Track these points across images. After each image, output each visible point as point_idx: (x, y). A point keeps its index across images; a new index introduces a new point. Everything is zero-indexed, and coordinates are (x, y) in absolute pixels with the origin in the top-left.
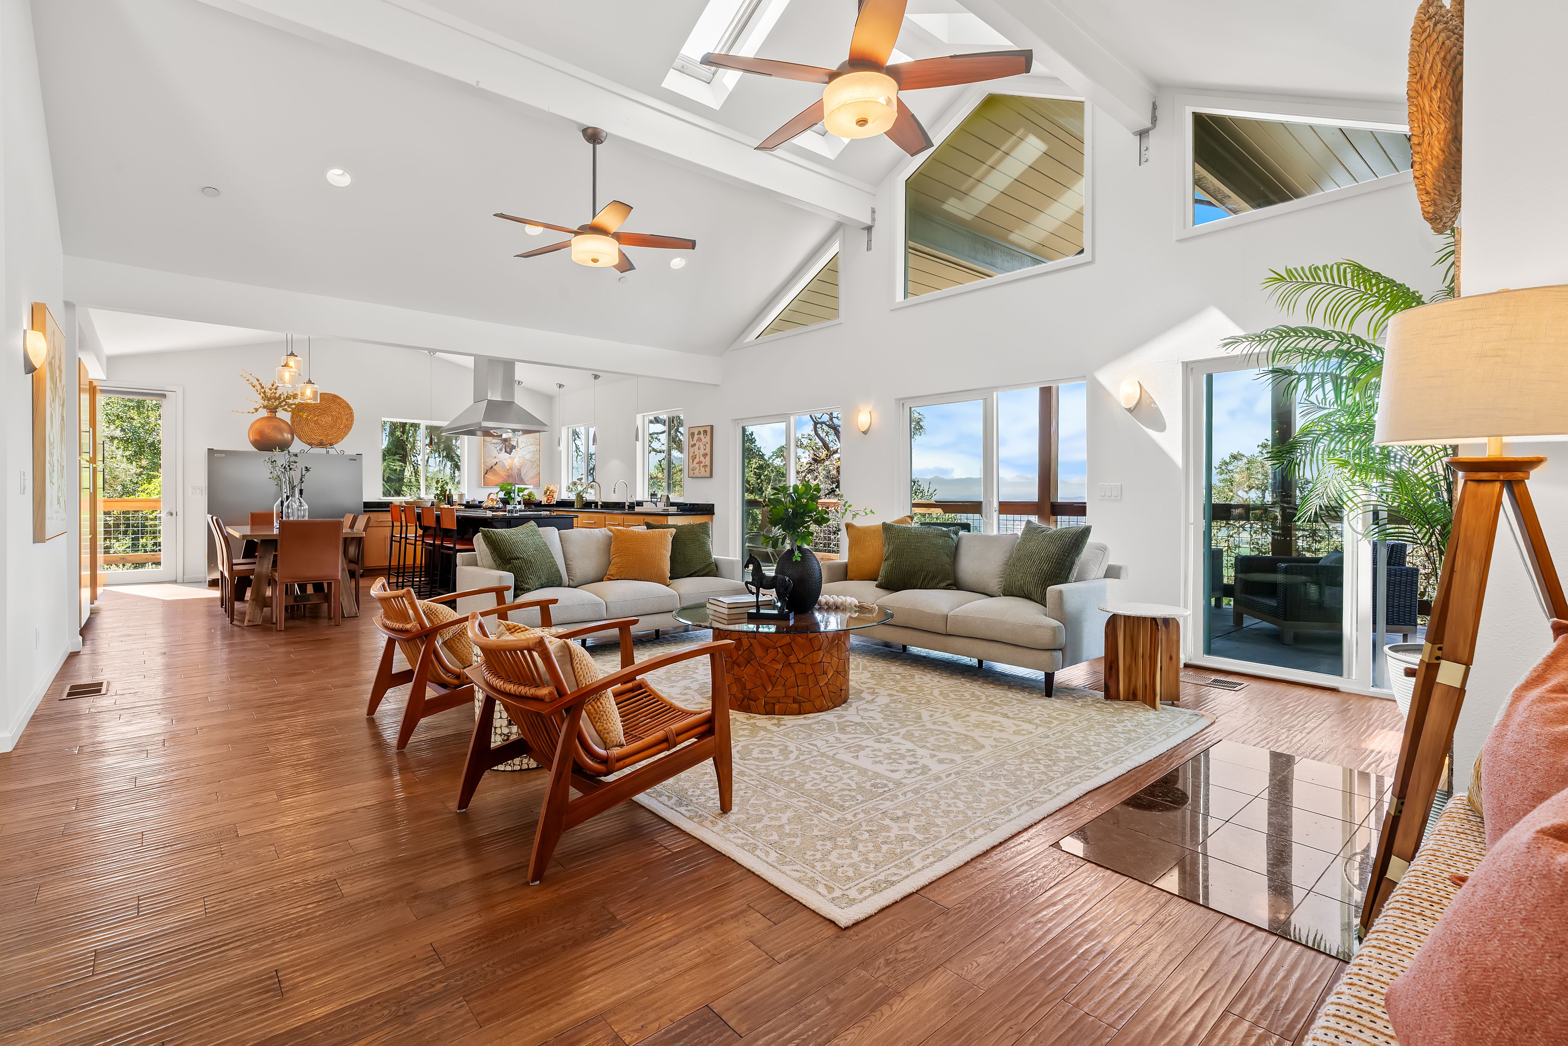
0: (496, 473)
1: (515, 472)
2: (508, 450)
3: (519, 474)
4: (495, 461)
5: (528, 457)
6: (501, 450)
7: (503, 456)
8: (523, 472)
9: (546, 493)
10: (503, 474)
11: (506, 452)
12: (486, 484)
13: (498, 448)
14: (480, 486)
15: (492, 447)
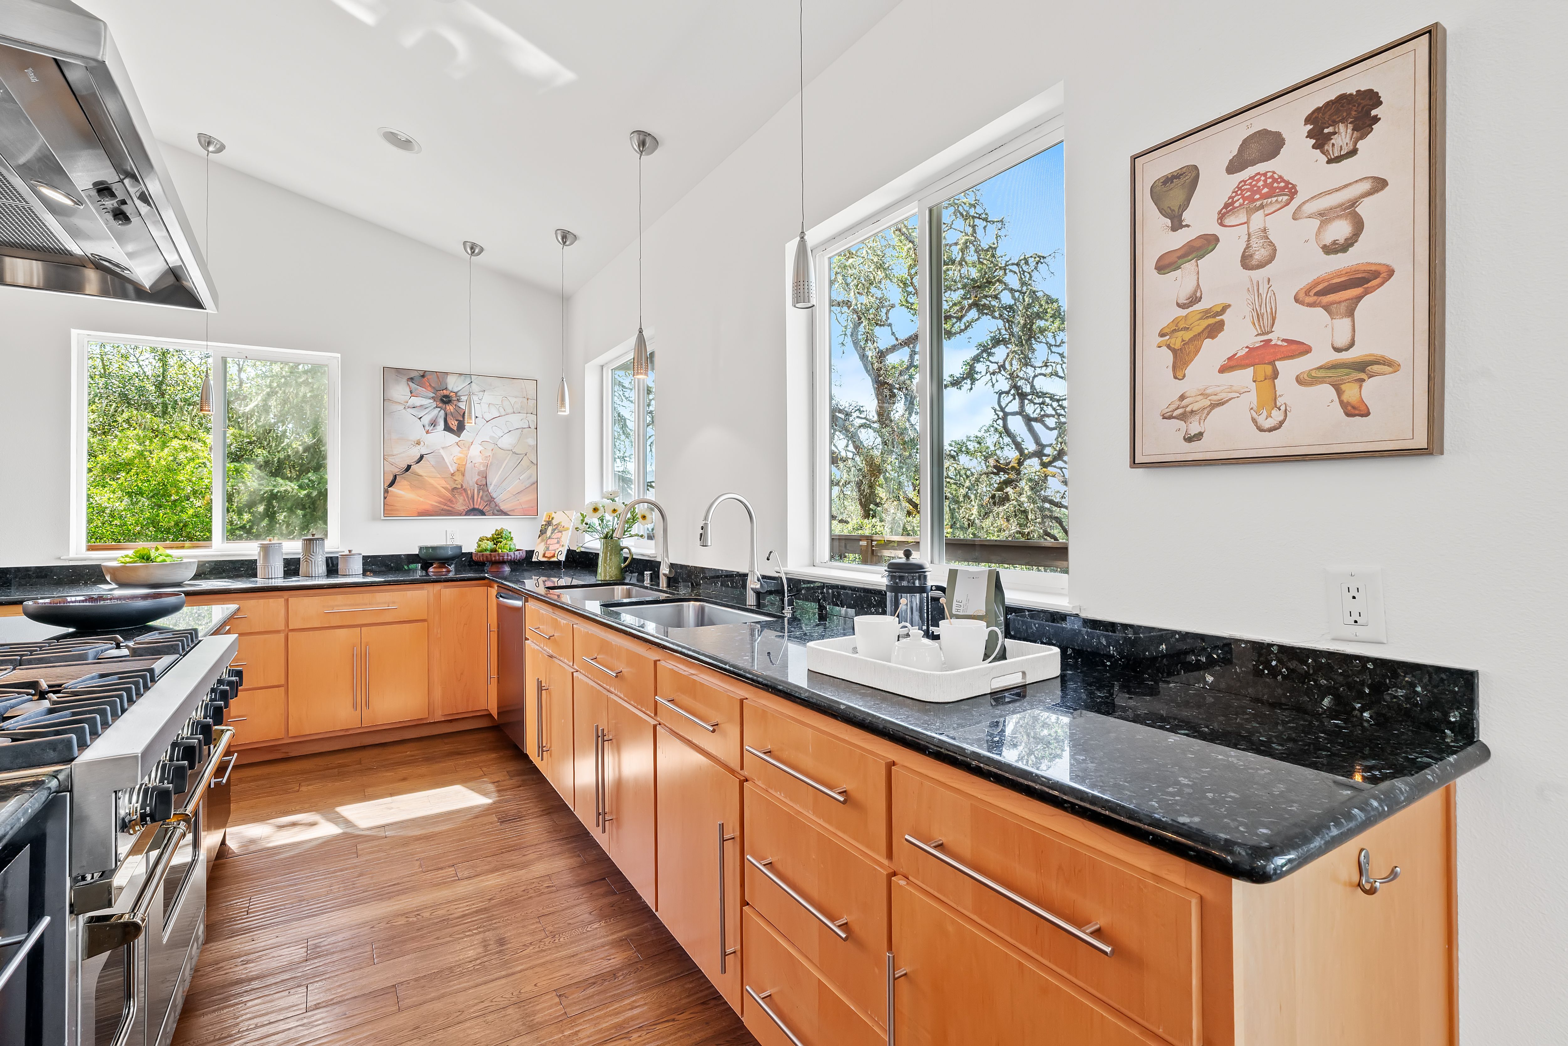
0: (420, 484)
1: (471, 480)
2: (454, 424)
3: (483, 486)
4: (416, 453)
5: (507, 442)
6: (433, 423)
7: (440, 438)
8: (493, 481)
9: (543, 532)
10: (440, 484)
11: (447, 428)
12: (390, 511)
13: (426, 420)
14: (375, 518)
15: (407, 415)
